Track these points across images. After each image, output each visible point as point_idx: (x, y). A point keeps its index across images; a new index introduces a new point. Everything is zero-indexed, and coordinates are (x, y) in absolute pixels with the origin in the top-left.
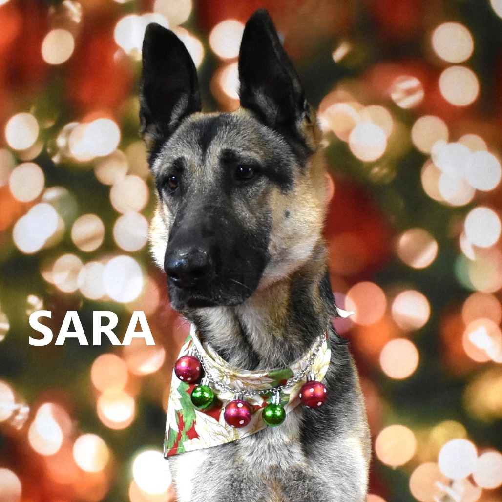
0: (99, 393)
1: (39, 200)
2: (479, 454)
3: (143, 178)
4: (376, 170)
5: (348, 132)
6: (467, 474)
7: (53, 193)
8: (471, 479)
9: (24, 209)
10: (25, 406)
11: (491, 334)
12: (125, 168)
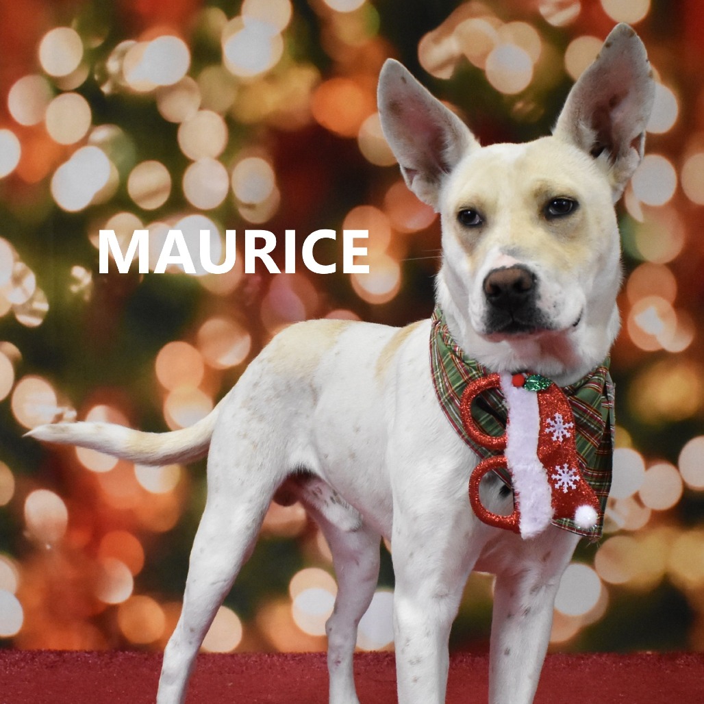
0: (167, 392)
1: (84, 142)
2: (647, 467)
3: (220, 114)
4: (519, 105)
5: (485, 55)
6: (633, 492)
7: (104, 133)
8: (637, 498)
9: (64, 154)
10: (71, 410)
11: (663, 316)
12: (197, 100)
